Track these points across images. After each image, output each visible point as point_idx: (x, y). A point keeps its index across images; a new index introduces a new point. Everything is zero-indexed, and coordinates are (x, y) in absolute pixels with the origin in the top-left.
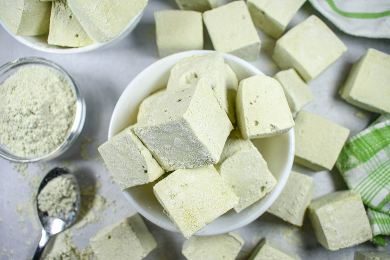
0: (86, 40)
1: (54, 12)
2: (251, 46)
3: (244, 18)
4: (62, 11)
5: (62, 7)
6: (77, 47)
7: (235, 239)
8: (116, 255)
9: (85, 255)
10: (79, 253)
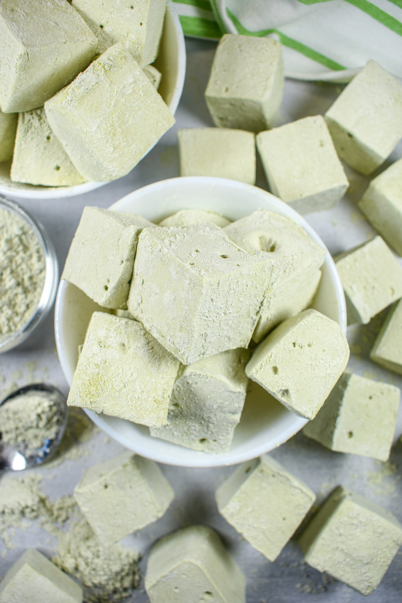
0: (73, 175)
1: (23, 131)
2: (332, 190)
3: (322, 145)
4: (35, 129)
5: (35, 122)
6: (56, 187)
7: (302, 491)
8: (116, 514)
9: (61, 509)
10: (53, 506)
